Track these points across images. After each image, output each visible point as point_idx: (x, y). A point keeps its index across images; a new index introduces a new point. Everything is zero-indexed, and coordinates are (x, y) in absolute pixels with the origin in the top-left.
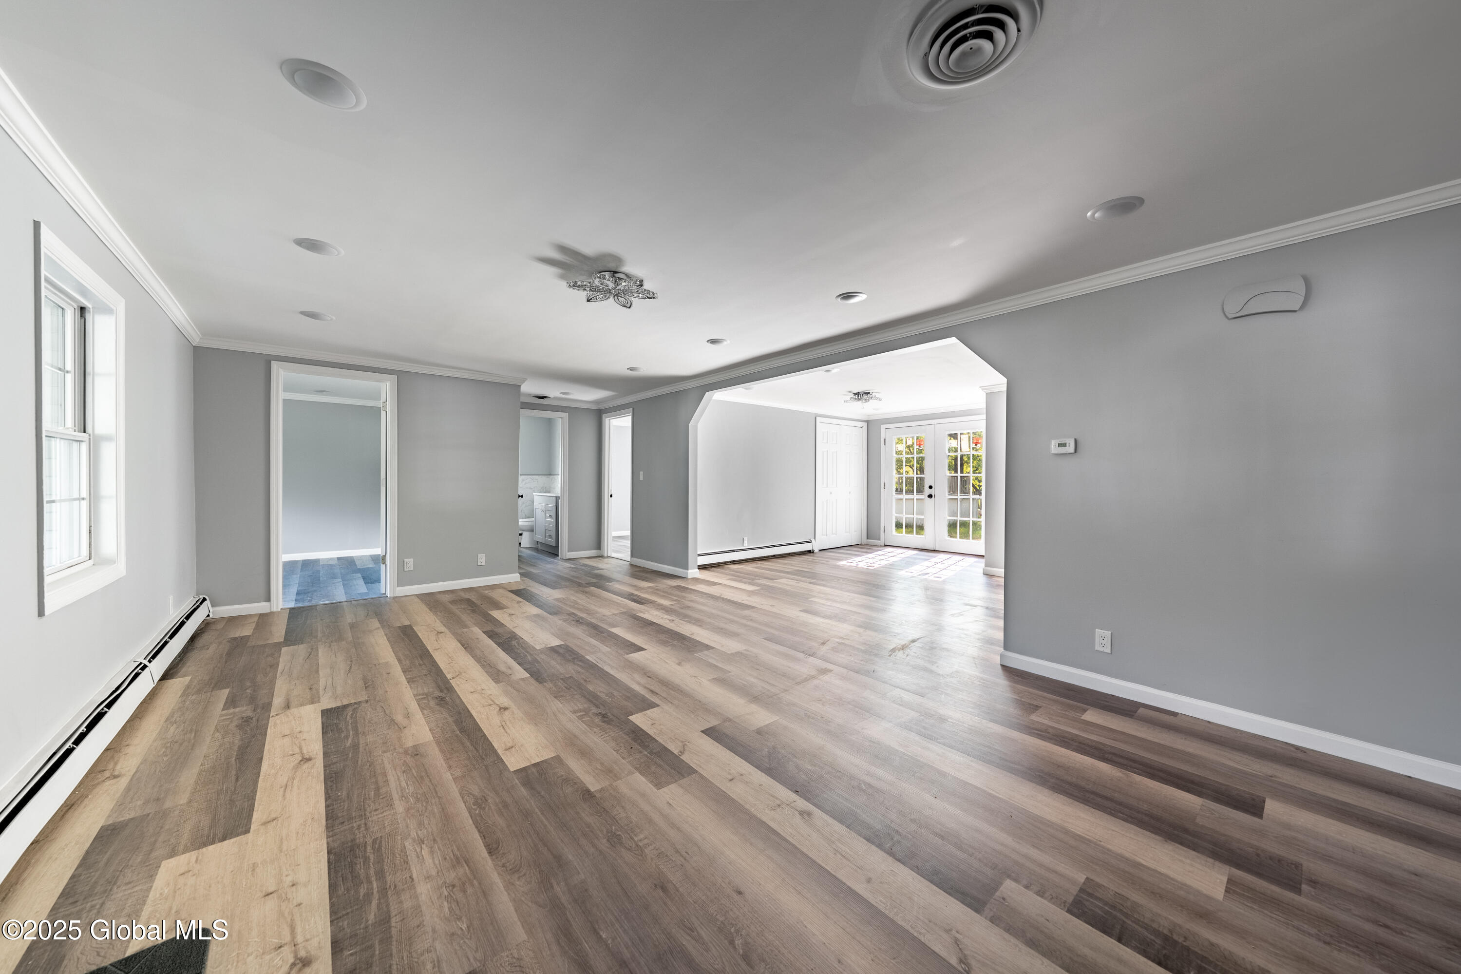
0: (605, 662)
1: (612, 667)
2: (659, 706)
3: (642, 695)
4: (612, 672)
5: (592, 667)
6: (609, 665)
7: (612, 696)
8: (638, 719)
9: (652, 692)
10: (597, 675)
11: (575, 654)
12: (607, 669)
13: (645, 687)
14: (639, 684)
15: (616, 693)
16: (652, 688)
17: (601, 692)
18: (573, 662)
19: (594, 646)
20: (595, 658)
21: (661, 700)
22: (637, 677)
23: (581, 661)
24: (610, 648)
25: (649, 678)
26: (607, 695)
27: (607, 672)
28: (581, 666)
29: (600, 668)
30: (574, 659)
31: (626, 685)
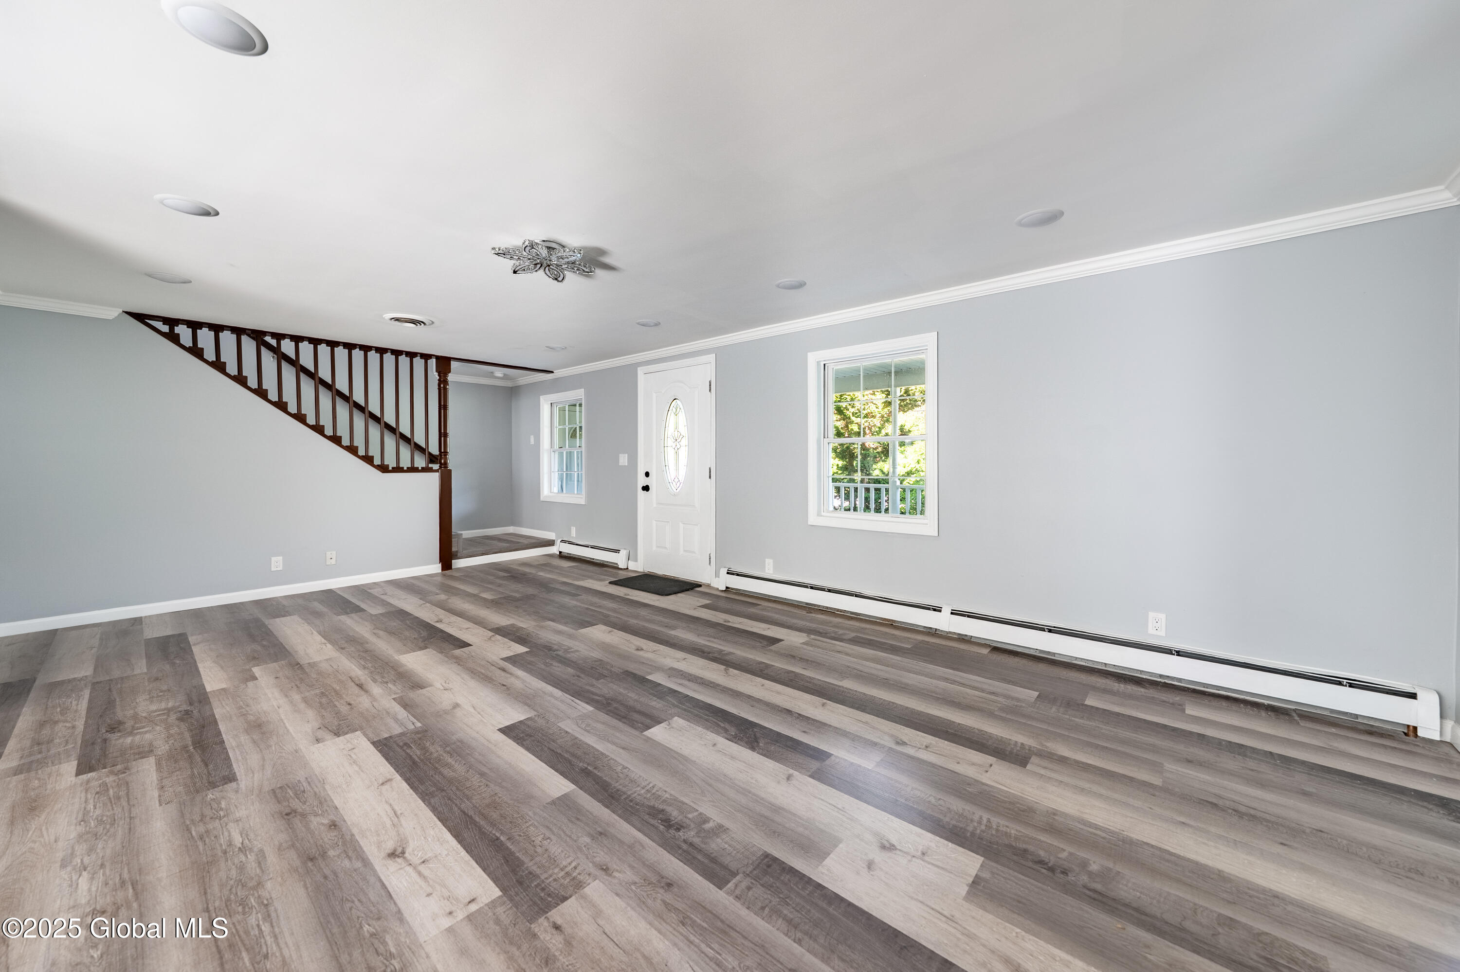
0: (562, 701)
1: (551, 695)
2: (502, 659)
3: (516, 667)
4: (550, 688)
5: (579, 694)
6: (556, 698)
7: (546, 664)
8: (521, 649)
9: (504, 670)
10: (567, 683)
11: (610, 711)
12: (557, 693)
13: (511, 674)
14: (517, 677)
15: (543, 666)
16: (503, 674)
17: (558, 667)
18: (607, 699)
19: (588, 732)
20: (579, 708)
21: (498, 664)
22: (518, 684)
23: (597, 701)
24: (561, 729)
25: (505, 684)
26: (551, 665)
27: (557, 688)
28: (593, 693)
29: (566, 693)
30: (609, 704)
31: (532, 675)
